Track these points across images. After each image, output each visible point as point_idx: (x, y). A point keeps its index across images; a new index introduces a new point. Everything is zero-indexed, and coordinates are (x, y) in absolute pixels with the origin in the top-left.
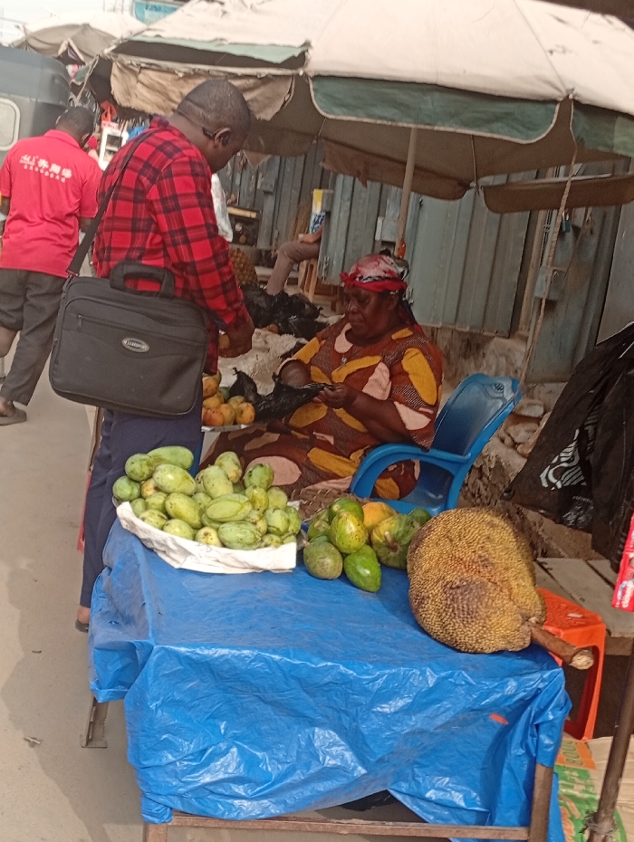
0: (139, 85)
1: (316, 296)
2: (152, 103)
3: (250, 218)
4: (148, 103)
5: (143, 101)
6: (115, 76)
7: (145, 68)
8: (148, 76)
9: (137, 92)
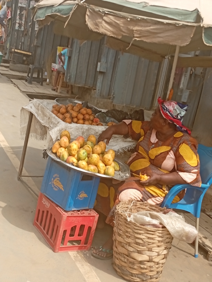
0: (103, 22)
1: (62, 88)
2: (110, 31)
3: (29, 55)
4: (108, 31)
5: (106, 30)
6: (88, 15)
7: (107, 14)
8: (109, 18)
9: (103, 25)
